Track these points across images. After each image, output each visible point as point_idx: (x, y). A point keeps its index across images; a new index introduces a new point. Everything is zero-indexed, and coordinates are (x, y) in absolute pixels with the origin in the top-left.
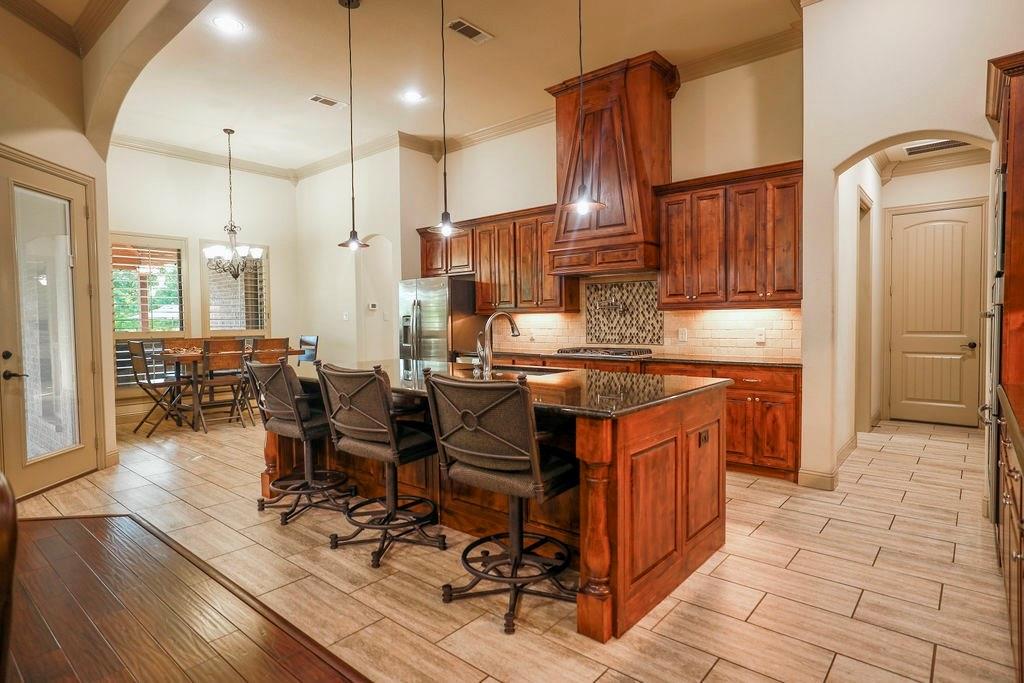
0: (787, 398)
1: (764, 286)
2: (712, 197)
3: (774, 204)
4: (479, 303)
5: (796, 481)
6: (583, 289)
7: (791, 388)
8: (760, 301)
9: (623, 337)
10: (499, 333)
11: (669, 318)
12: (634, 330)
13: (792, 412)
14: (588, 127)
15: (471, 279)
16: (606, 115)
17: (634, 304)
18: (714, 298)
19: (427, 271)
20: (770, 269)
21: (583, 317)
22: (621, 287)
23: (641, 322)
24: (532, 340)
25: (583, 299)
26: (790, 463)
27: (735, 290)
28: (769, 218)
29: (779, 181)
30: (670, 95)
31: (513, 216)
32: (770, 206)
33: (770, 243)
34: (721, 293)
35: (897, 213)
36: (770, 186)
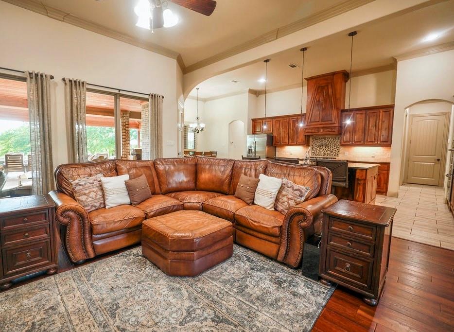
0: (385, 172)
1: (378, 140)
2: (361, 114)
3: (382, 116)
4: (274, 143)
5: (386, 195)
6: (311, 139)
7: (386, 169)
8: (376, 144)
9: (325, 154)
10: (279, 152)
11: (342, 149)
12: (329, 152)
13: (386, 176)
14: (319, 91)
15: (271, 135)
16: (326, 88)
17: (329, 144)
18: (360, 143)
19: (254, 132)
20: (379, 135)
21: (310, 148)
22: (325, 139)
23: (331, 150)
24: (291, 154)
25: (311, 142)
26: (384, 190)
27: (367, 141)
28: (380, 120)
29: (384, 110)
30: (346, 81)
31: (289, 116)
32: (381, 117)
33: (380, 128)
34: (362, 142)
35: (414, 116)
36: (381, 111)
